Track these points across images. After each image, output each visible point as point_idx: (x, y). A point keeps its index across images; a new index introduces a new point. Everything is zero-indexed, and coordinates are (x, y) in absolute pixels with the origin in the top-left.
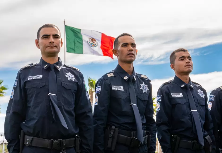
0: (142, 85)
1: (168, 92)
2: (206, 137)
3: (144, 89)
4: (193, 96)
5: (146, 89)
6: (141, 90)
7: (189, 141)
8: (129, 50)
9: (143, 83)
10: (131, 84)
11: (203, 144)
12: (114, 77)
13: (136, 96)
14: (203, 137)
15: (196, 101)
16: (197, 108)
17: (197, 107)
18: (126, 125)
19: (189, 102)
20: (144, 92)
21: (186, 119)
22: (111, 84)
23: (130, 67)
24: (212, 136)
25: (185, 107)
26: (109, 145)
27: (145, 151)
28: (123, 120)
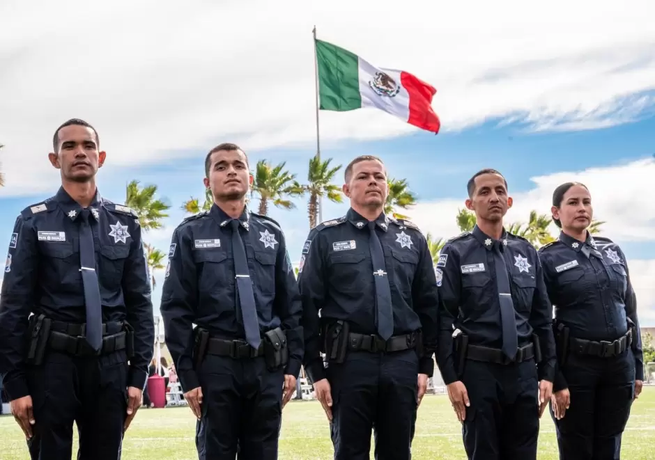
0: (115, 228)
1: (190, 237)
2: (270, 333)
3: (117, 234)
4: (245, 246)
5: (123, 234)
6: (109, 238)
7: (226, 341)
8: (76, 155)
9: (118, 223)
10: (85, 226)
11: (257, 345)
12: (49, 212)
13: (96, 252)
14: (260, 332)
15: (250, 255)
16: (252, 270)
17: (250, 267)
18: (67, 313)
19: (233, 259)
20: (116, 242)
21: (222, 294)
22: (36, 228)
23: (84, 189)
24: (295, 329)
25: (222, 270)
26: (31, 355)
27: (118, 363)
28: (63, 302)
